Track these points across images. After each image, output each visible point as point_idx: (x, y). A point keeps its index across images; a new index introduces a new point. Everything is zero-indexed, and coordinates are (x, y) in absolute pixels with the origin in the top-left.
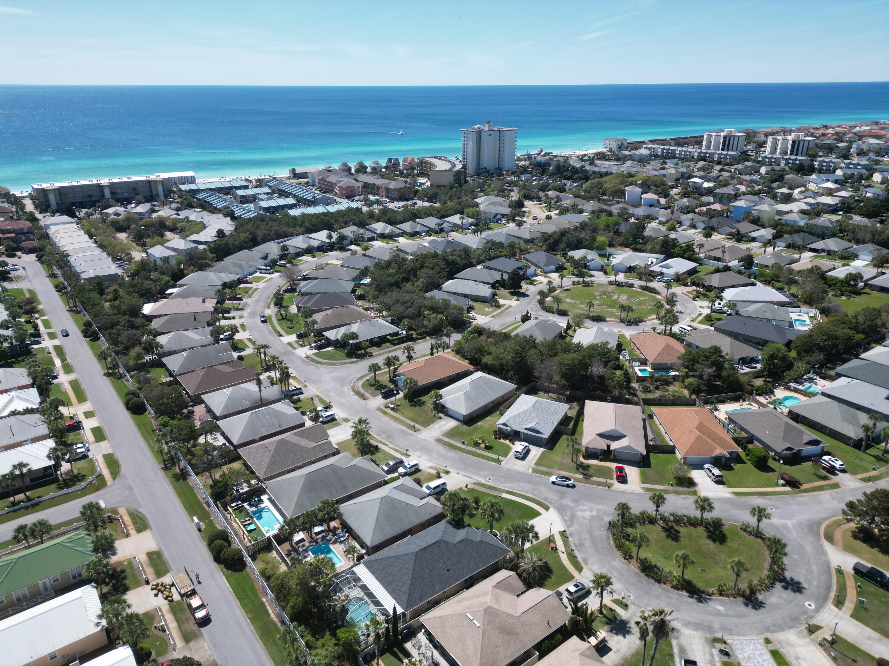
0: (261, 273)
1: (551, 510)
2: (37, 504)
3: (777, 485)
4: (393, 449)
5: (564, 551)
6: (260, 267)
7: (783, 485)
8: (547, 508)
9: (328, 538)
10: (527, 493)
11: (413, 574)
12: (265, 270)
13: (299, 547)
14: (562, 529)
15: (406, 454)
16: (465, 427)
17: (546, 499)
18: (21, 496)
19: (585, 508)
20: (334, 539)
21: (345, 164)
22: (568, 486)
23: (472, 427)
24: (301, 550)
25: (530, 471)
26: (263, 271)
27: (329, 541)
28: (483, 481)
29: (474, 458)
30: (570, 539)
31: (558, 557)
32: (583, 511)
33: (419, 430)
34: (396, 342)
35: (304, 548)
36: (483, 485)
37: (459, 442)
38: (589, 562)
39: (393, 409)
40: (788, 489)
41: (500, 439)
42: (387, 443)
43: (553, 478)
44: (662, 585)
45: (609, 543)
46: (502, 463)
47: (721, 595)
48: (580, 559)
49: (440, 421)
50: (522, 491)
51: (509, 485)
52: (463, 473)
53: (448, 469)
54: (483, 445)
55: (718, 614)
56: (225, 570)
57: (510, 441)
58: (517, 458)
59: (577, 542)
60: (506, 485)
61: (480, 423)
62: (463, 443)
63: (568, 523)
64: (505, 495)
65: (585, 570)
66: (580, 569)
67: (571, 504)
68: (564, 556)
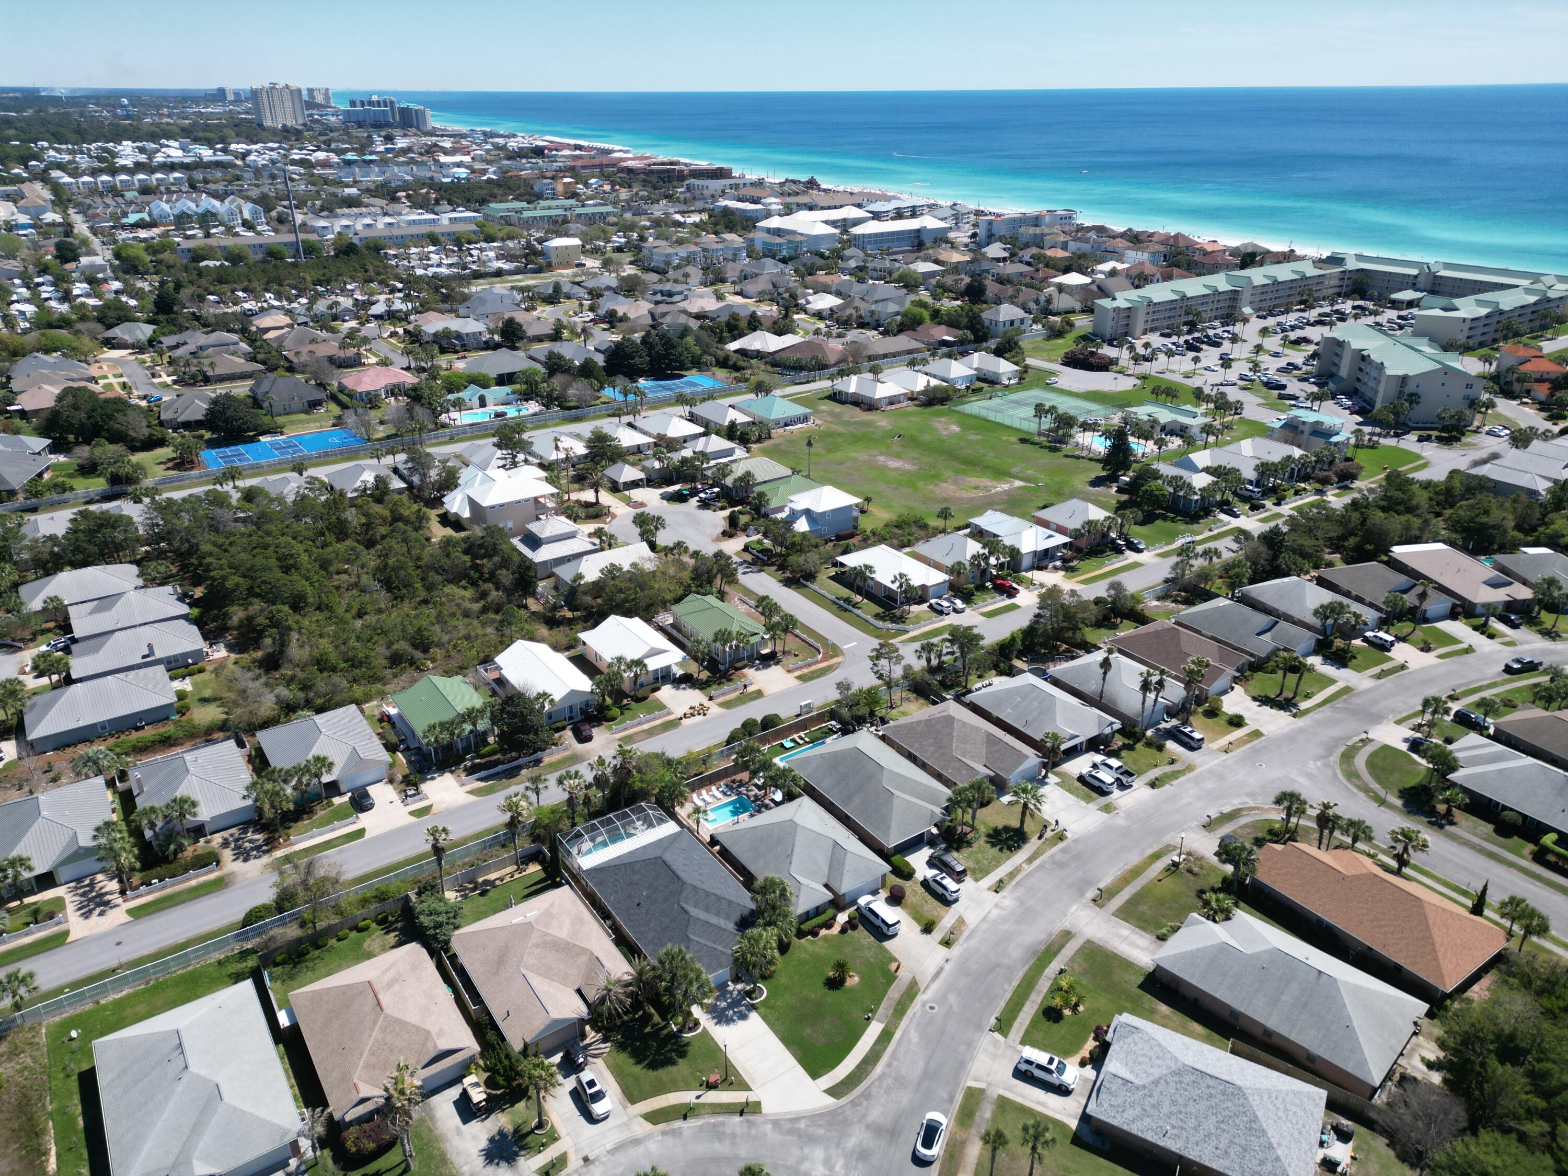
1: (830, 1100)
2: (846, 610)
4: (1014, 868)
5: (701, 1101)
8: (833, 1092)
10: (889, 1065)
14: (765, 1108)
15: (997, 885)
16: (1134, 979)
17: (866, 1095)
18: (858, 598)
23: (1137, 990)
25: (971, 1082)
28: (923, 997)
29: (1006, 985)
30: (737, 1119)
31: (689, 1088)
33: (1100, 906)
34: (1552, 858)
36: (907, 993)
37: (1070, 965)
38: (669, 1140)
41: (1096, 1037)
42: (1036, 863)
46: (997, 1035)
48: (678, 1124)
49: (1147, 936)
50: (894, 1056)
52: (947, 966)
53: (959, 946)
54: (1057, 1002)
58: (1019, 1062)
59: (728, 1130)
60: (914, 1036)
62: (1064, 973)
63: (788, 1126)
64: (874, 1029)
65: (648, 1127)
66: (653, 1117)
67: (851, 1143)
68: (688, 1097)
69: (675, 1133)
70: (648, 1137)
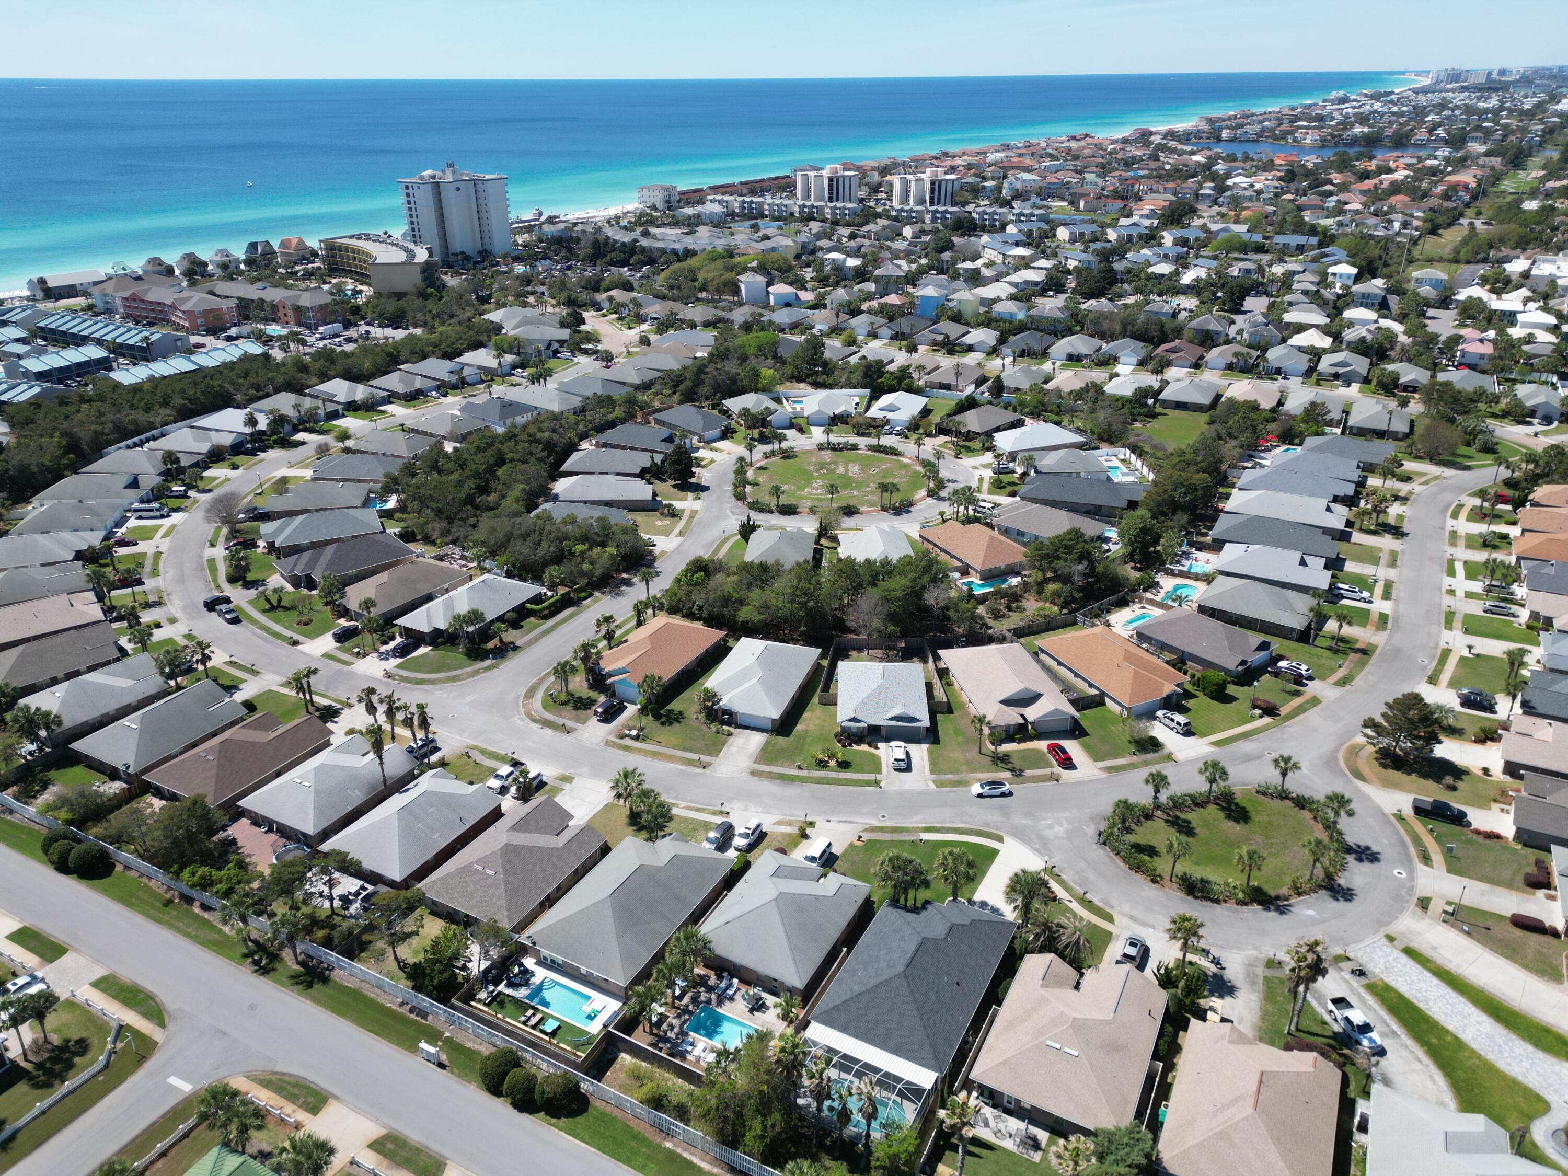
0: (140, 518)
1: (1006, 838)
3: (1253, 717)
4: (691, 808)
5: (1071, 898)
6: (136, 505)
7: (1261, 716)
8: (1000, 839)
9: (702, 998)
10: (953, 822)
11: (918, 1009)
12: (152, 510)
13: (665, 1032)
14: (1044, 866)
15: (721, 812)
16: (781, 740)
17: (988, 825)
19: (1049, 822)
20: (713, 996)
21: (157, 262)
22: (1003, 795)
23: (792, 737)
24: (671, 1035)
25: (932, 786)
26: (143, 514)
27: (709, 1002)
28: (876, 823)
29: (833, 788)
30: (1064, 876)
31: (1069, 909)
32: (1050, 827)
33: (709, 764)
34: (546, 612)
35: (676, 1030)
36: (881, 829)
37: (789, 766)
38: (1113, 903)
39: (637, 738)
40: (1267, 720)
41: (850, 745)
43: (976, 789)
44: (1223, 904)
45: (1118, 867)
46: (882, 785)
47: (1299, 894)
48: (1097, 902)
49: (731, 739)
50: (945, 822)
51: (918, 818)
52: (835, 819)
53: (810, 819)
54: (832, 763)
55: (1313, 922)
56: (554, 1120)
57: (870, 745)
58: (898, 770)
60: (915, 819)
61: (799, 727)
62: (799, 768)
63: (1044, 852)
64: (926, 836)
65: (1116, 917)
66: (1109, 918)
67: (1027, 822)
68: (1075, 906)
69: (1106, 903)
70: (1124, 914)
